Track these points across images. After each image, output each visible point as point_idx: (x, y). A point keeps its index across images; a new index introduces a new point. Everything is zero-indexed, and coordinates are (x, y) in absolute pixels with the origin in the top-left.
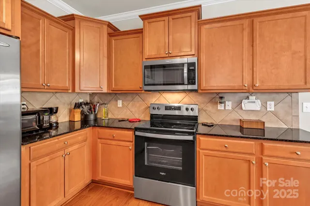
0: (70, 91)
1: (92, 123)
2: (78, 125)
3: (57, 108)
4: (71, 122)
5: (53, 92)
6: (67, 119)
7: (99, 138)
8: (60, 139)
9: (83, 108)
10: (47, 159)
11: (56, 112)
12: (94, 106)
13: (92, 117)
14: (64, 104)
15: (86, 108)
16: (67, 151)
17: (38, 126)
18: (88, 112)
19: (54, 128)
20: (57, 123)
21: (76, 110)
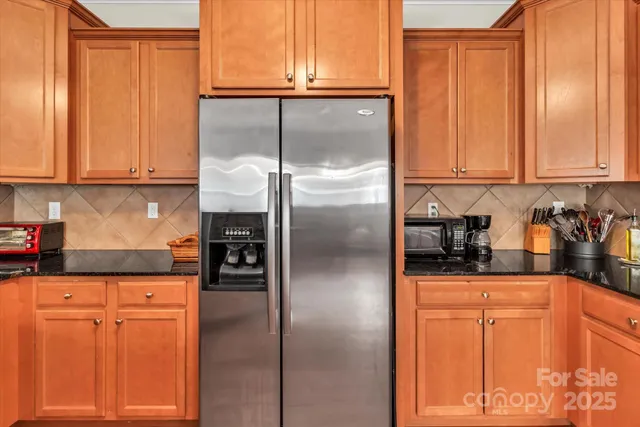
0: (515, 181)
1: (588, 267)
2: (543, 263)
3: (489, 218)
4: (528, 254)
5: (485, 185)
6: (518, 245)
7: (586, 314)
8: (473, 283)
9: (557, 223)
10: (445, 314)
11: (487, 226)
12: (598, 220)
13: (587, 250)
14: (512, 209)
15: (567, 226)
16: (490, 314)
17: (444, 248)
18: (576, 236)
19: (481, 258)
20: (489, 249)
21: (536, 227)
